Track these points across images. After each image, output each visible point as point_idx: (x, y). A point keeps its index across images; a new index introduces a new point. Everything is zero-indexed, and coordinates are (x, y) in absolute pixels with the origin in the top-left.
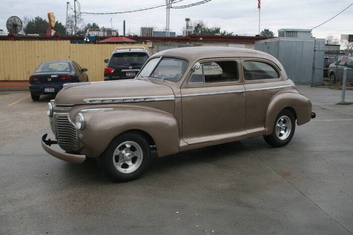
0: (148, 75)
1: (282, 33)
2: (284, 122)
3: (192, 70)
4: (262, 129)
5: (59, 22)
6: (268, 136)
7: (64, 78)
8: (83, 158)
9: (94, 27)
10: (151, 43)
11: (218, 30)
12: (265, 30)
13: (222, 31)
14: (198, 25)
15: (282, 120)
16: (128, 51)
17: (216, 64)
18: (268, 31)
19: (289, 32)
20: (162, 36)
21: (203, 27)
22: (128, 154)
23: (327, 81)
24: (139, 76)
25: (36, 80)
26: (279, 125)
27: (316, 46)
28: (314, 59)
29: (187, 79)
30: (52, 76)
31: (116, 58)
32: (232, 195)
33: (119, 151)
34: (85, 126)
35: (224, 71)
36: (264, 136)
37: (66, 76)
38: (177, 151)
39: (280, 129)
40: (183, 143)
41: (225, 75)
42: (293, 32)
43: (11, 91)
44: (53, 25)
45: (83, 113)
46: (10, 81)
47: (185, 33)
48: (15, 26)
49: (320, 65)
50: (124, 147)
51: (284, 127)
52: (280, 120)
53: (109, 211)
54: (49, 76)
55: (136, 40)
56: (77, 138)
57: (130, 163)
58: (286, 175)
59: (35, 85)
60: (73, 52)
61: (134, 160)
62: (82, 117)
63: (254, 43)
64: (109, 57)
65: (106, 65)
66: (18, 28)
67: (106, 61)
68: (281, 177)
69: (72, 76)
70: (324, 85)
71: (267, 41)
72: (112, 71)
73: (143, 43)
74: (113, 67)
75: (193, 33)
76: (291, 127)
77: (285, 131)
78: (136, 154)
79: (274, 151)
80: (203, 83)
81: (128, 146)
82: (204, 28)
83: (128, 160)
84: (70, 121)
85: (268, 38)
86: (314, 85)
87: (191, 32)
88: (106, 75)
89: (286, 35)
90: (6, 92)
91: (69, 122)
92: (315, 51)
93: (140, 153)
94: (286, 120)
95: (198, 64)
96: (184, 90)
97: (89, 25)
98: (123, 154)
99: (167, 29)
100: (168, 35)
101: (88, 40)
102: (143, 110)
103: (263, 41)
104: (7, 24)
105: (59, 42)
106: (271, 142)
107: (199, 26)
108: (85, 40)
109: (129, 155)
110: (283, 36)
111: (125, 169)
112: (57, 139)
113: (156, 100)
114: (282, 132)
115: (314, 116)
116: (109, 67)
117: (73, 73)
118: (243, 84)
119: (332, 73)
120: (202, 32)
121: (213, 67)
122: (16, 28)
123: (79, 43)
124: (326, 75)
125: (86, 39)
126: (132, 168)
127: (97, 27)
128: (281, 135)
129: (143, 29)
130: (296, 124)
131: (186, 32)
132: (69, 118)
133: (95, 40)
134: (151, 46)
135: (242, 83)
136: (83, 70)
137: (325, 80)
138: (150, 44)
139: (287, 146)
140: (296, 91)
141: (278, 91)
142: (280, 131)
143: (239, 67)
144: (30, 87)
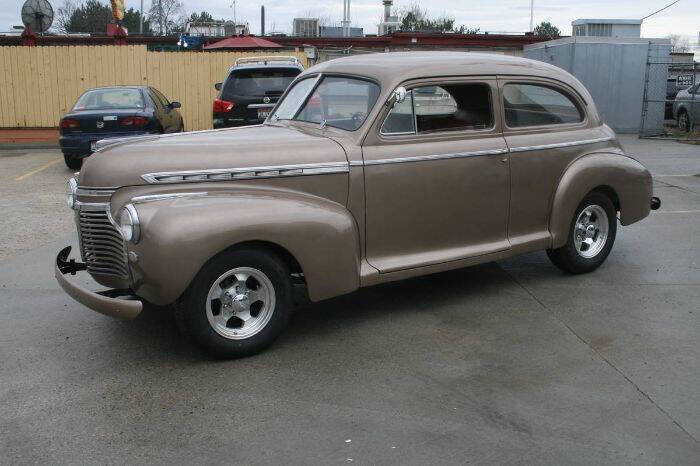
0: (291, 117)
1: (581, 28)
2: (593, 218)
3: (389, 104)
4: (543, 235)
5: (134, 12)
6: (558, 249)
7: (130, 123)
8: (136, 307)
9: (204, 20)
10: (313, 50)
11: (449, 25)
12: (542, 24)
13: (456, 26)
14: (410, 15)
15: (589, 214)
16: (261, 65)
17: (444, 92)
18: (548, 25)
19: (594, 25)
20: (336, 35)
21: (419, 20)
22: (241, 297)
23: (672, 126)
24: (273, 118)
25: (72, 126)
26: (580, 226)
27: (652, 53)
28: (647, 81)
29: (378, 125)
30: (106, 118)
31: (238, 81)
32: (477, 395)
33: (221, 290)
34: (141, 233)
35: (460, 106)
36: (547, 250)
37: (134, 117)
38: (354, 287)
39: (584, 234)
40: (367, 269)
41: (462, 115)
42: (603, 25)
43: (29, 148)
44: (121, 15)
45: (136, 203)
46: (26, 129)
47: (382, 29)
48: (39, 16)
49: (658, 93)
50: (232, 280)
51: (592, 229)
52: (585, 215)
53: (191, 434)
54: (100, 118)
55: (282, 43)
56: (126, 261)
57: (246, 317)
58: (599, 343)
59: (69, 138)
60: (154, 69)
61: (255, 309)
62: (133, 214)
63: (522, 49)
64: (223, 79)
65: (216, 96)
66: (46, 21)
67: (218, 86)
68: (587, 347)
69: (146, 118)
70: (667, 136)
71: (550, 44)
72: (230, 108)
73: (297, 49)
74: (231, 99)
75: (398, 29)
76: (607, 230)
77: (594, 239)
78: (259, 295)
79: (570, 284)
80: (415, 134)
81: (241, 278)
82: (422, 21)
83: (241, 310)
84: (112, 221)
85: (550, 39)
86: (645, 135)
87: (395, 27)
88: (216, 115)
89: (589, 30)
90: (19, 151)
91: (110, 224)
92: (649, 64)
93: (268, 294)
94: (599, 215)
95: (401, 90)
96: (369, 150)
97: (194, 16)
98: (230, 296)
99: (344, 22)
100: (347, 34)
101: (186, 45)
102: (276, 196)
103: (541, 45)
104: (22, 14)
105: (124, 47)
106: (564, 262)
107: (411, 17)
108: (179, 44)
109: (245, 299)
110: (583, 34)
111: (234, 330)
112: (85, 259)
113: (306, 172)
114: (589, 241)
115: (656, 205)
116: (222, 98)
117: (149, 112)
118: (503, 136)
119: (683, 110)
120: (416, 28)
121: (439, 98)
122: (41, 22)
123: (167, 50)
124: (669, 114)
125: (182, 43)
126: (251, 327)
127: (210, 20)
128: (585, 247)
129: (298, 23)
130: (618, 222)
131: (385, 27)
132: (110, 216)
133: (200, 45)
134: (312, 56)
135: (501, 132)
136: (173, 106)
137: (667, 125)
138: (310, 53)
139: (599, 271)
140: (617, 151)
141: (580, 151)
142: (584, 239)
143: (495, 97)
144: (61, 140)
